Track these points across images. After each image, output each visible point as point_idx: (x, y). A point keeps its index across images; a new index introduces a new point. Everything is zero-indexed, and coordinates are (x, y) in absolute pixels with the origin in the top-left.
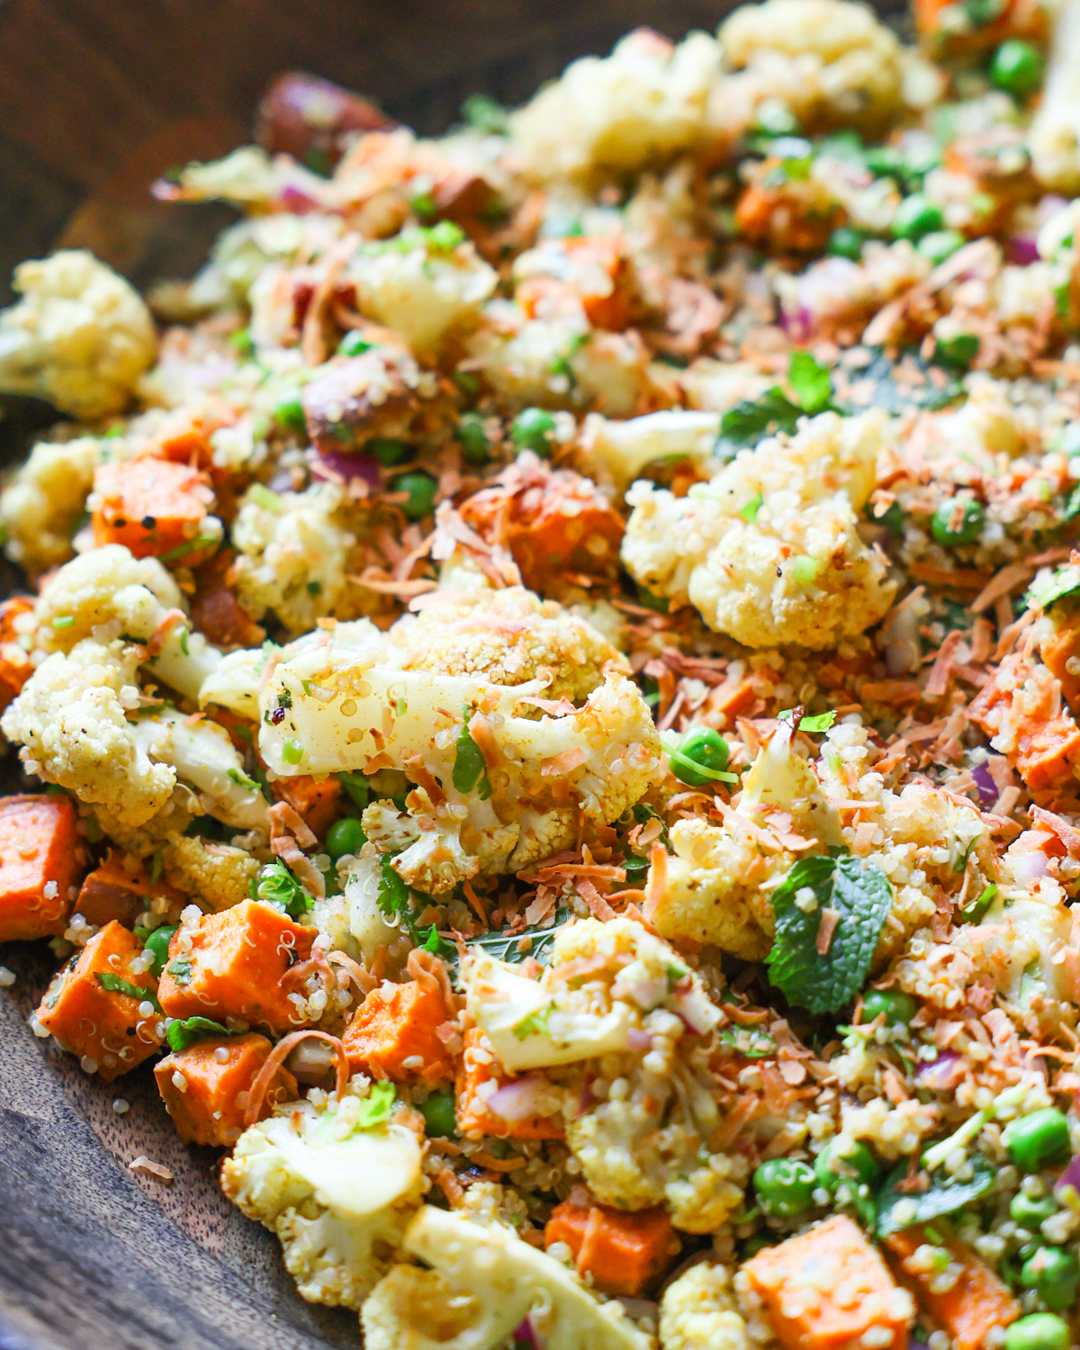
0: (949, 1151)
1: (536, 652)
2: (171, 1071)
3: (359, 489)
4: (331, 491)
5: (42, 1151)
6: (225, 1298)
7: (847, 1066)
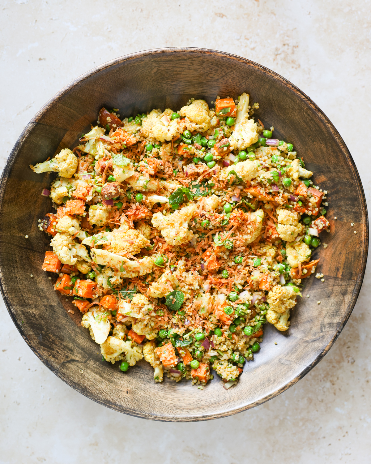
0: (187, 336)
1: (135, 247)
2: (74, 303)
3: (109, 207)
4: (105, 207)
5: (55, 312)
6: (81, 337)
7: (174, 320)
